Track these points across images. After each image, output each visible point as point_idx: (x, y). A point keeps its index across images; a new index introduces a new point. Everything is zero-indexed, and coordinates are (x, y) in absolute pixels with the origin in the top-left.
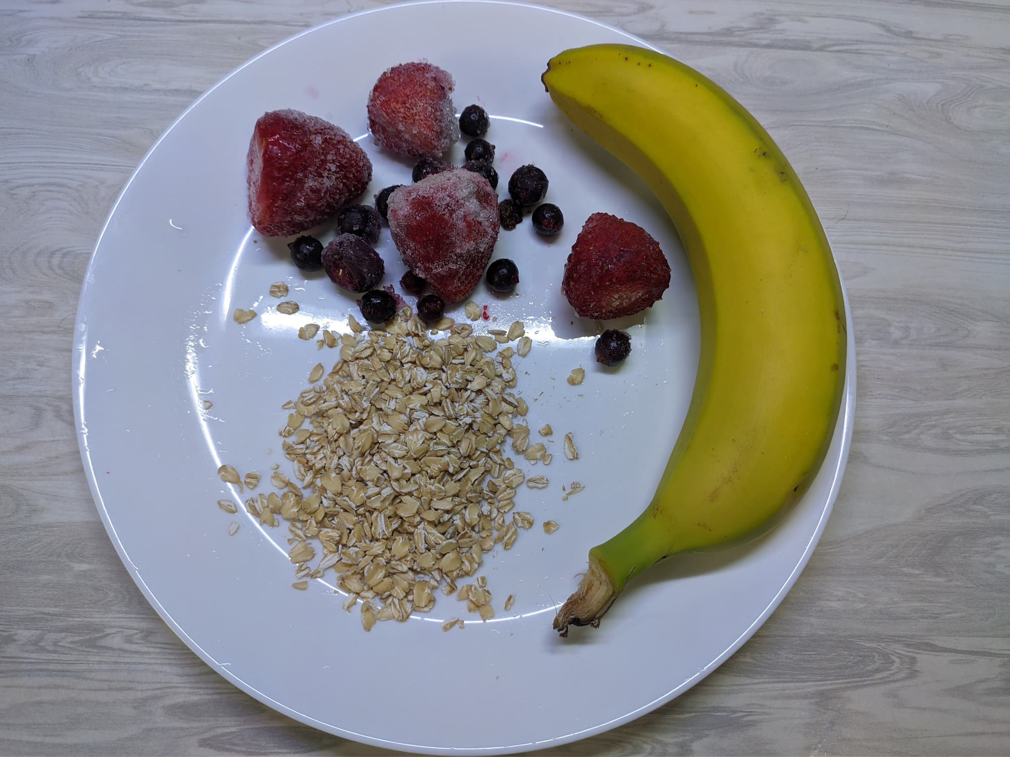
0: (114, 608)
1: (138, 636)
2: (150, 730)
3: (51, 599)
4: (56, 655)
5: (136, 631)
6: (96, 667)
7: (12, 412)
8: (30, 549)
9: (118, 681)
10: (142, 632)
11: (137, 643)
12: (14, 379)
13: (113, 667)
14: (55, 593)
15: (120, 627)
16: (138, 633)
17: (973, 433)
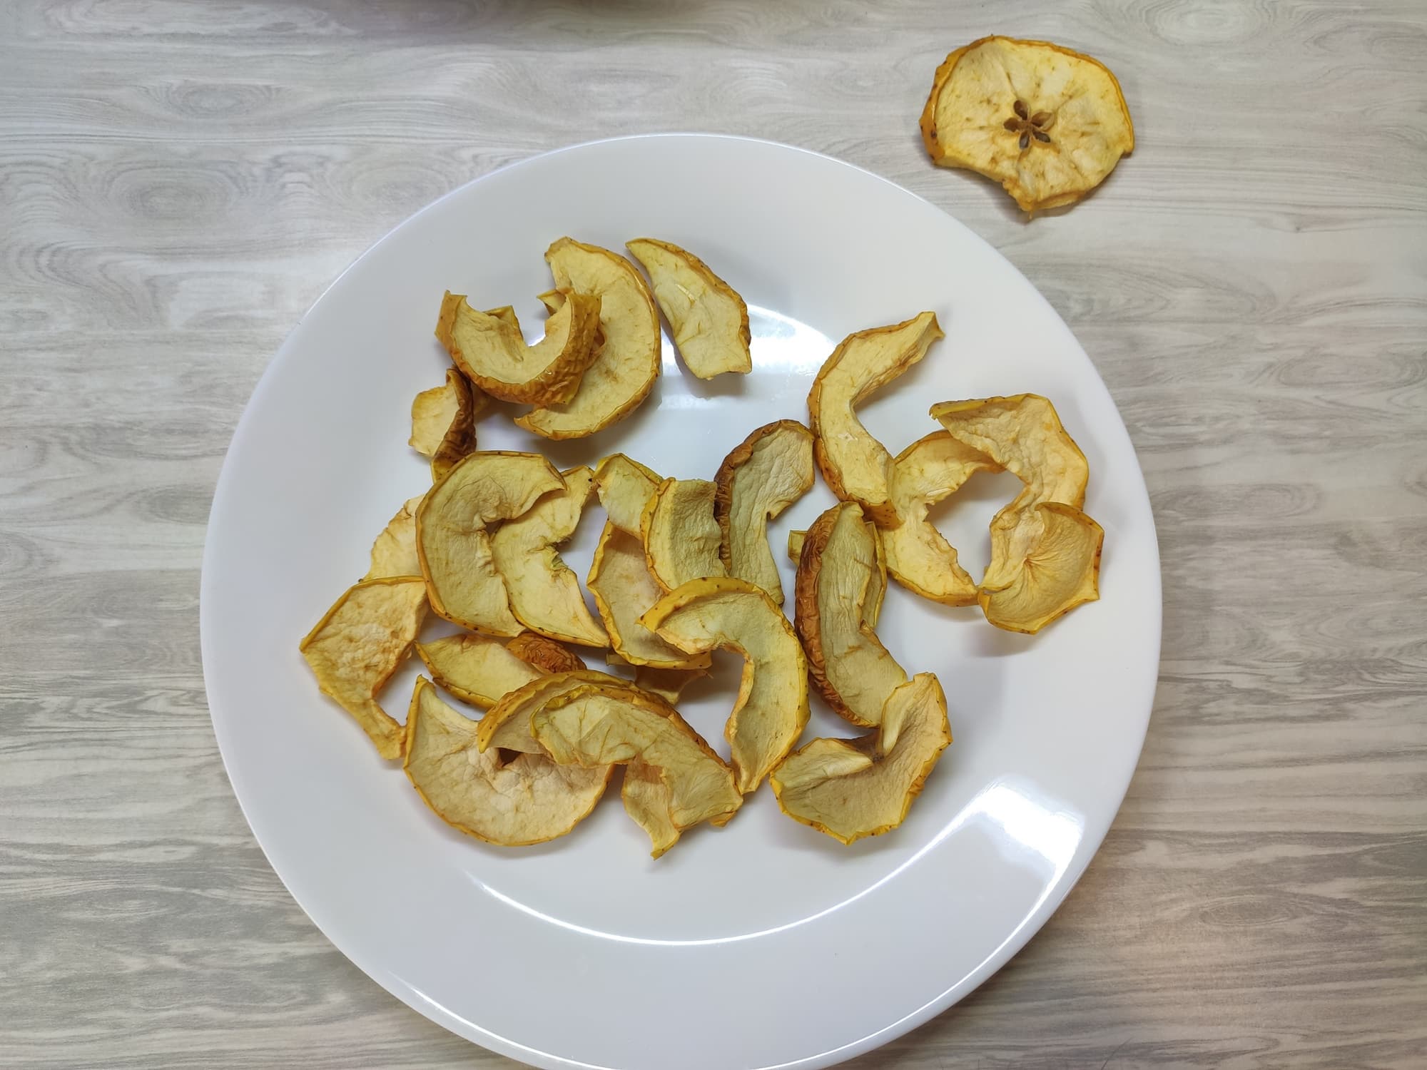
0: (154, 667)
1: (185, 697)
2: (207, 800)
3: (80, 661)
4: (92, 723)
5: (183, 692)
6: (139, 734)
7: (11, 448)
8: (49, 605)
9: (165, 748)
10: (189, 692)
11: (183, 705)
12: (9, 407)
13: (158, 733)
14: (83, 653)
15: (163, 688)
16: (184, 694)
17: (1167, 425)
